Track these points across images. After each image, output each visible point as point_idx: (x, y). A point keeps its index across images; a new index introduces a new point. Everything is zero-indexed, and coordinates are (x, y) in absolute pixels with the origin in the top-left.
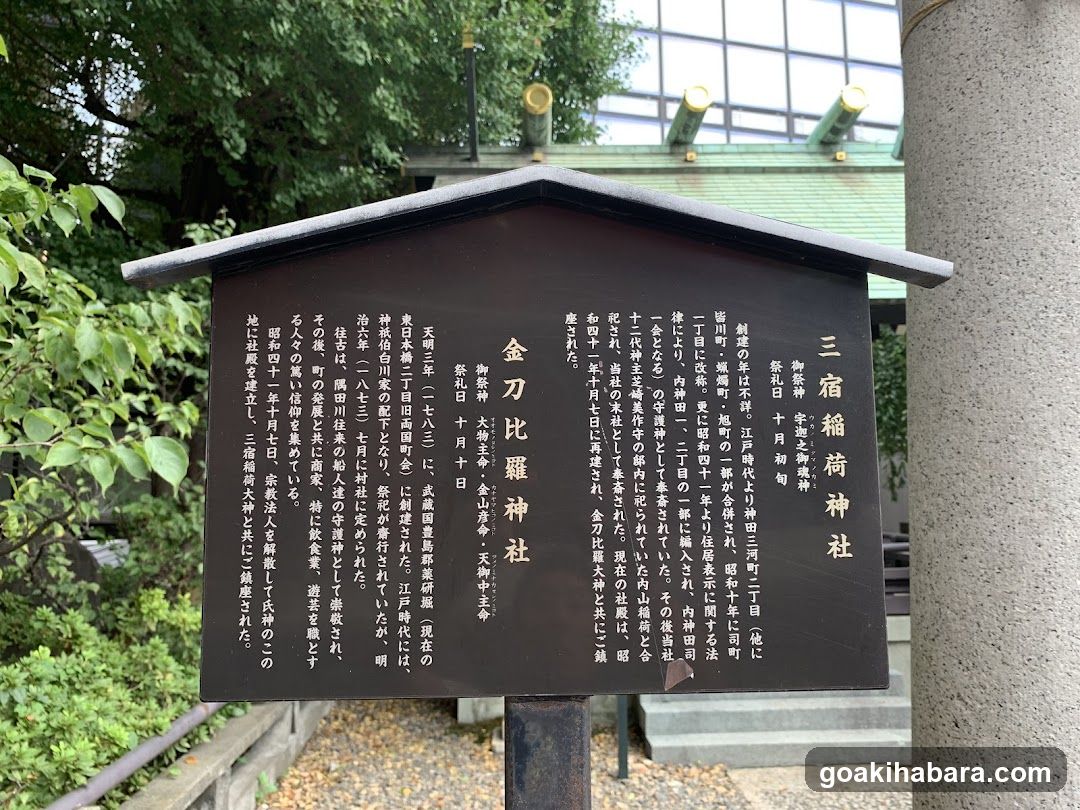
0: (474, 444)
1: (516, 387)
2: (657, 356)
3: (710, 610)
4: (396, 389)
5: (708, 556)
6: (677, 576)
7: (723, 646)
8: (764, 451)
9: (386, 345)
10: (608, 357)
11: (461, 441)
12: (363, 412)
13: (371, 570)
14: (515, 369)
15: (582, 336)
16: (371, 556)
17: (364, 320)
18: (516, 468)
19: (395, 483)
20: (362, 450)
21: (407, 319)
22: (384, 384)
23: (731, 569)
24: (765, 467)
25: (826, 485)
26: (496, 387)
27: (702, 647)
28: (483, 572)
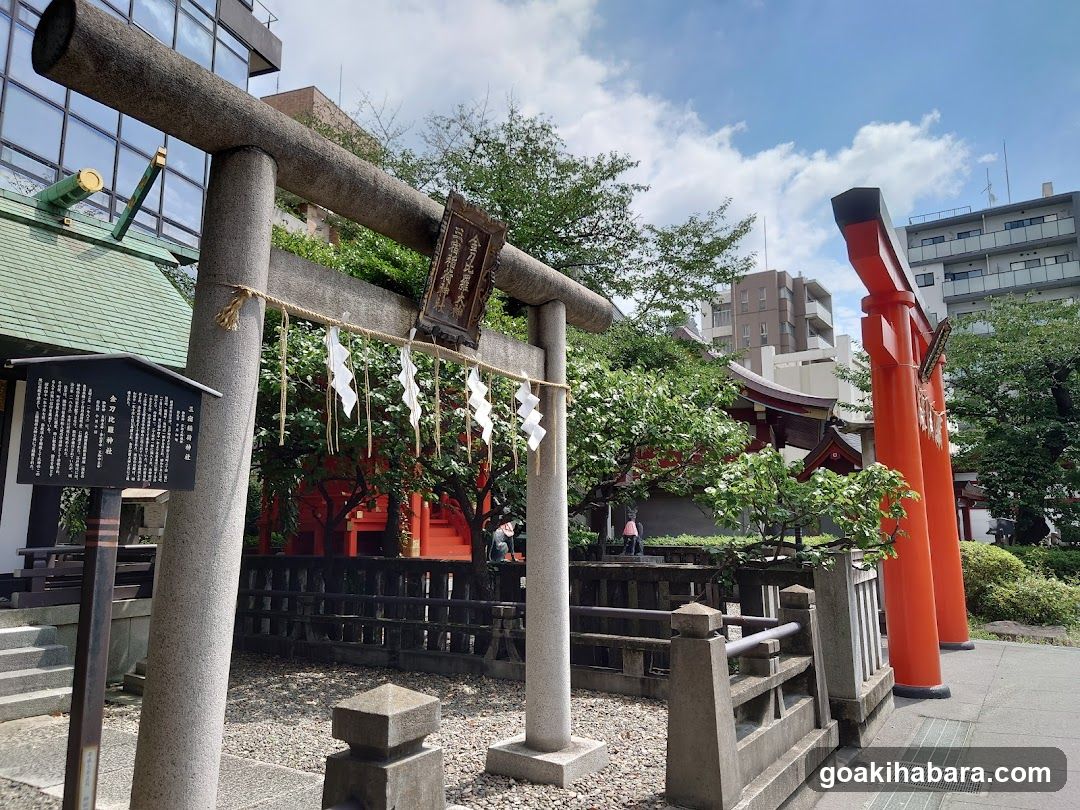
0: (100, 423)
1: (113, 409)
2: (150, 406)
3: (156, 470)
4: (80, 405)
5: (157, 456)
6: (149, 461)
7: (158, 478)
8: (173, 432)
9: (78, 392)
10: (137, 404)
11: (97, 421)
12: (70, 410)
13: (69, 453)
14: (113, 404)
15: (132, 398)
16: (69, 448)
17: (72, 385)
18: (111, 430)
19: (78, 429)
20: (69, 420)
21: (85, 386)
22: (77, 403)
23: (162, 460)
24: (173, 436)
25: (186, 442)
26: (108, 408)
27: (152, 478)
28: (99, 456)
